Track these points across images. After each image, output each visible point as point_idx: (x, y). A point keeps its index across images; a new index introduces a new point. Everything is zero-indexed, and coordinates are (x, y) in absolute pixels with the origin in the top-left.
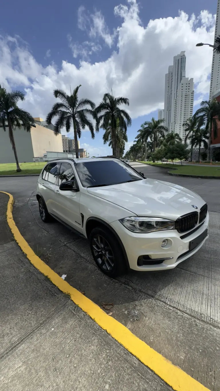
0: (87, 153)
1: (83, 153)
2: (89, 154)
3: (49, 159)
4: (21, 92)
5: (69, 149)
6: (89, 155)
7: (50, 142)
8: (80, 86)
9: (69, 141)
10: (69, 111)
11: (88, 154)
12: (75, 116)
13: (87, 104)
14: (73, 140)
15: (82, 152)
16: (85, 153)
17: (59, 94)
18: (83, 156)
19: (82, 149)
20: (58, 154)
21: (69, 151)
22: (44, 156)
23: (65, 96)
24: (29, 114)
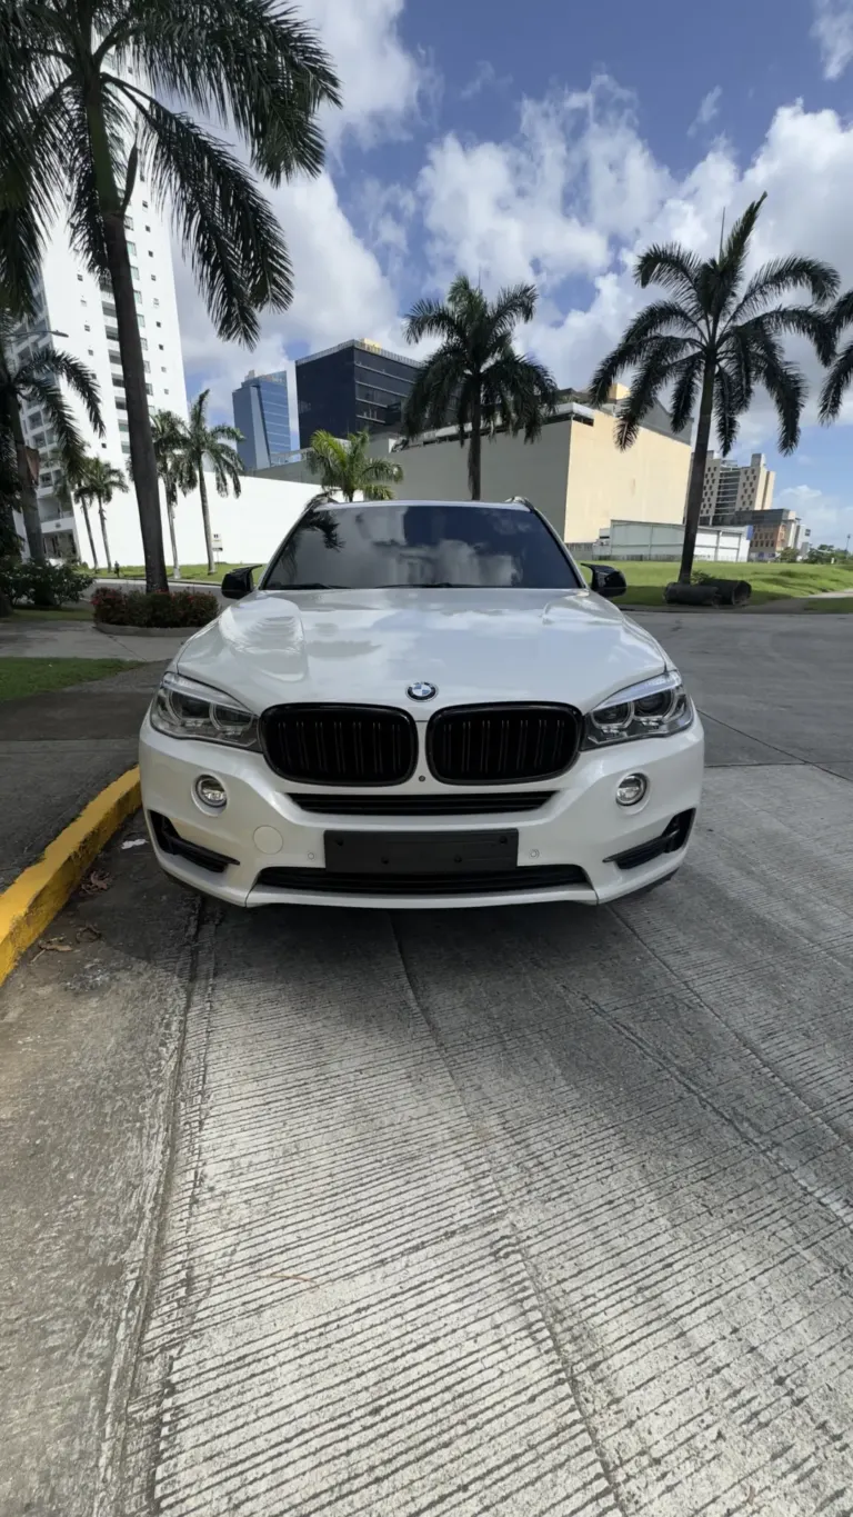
0: (798, 528)
1: (781, 530)
2: (808, 533)
3: (614, 550)
4: (530, 286)
5: (717, 512)
6: (807, 539)
7: (634, 481)
8: (765, 196)
9: (727, 474)
10: (695, 335)
11: (802, 532)
12: (719, 351)
13: (795, 283)
14: (742, 472)
15: (777, 527)
16: (788, 530)
17: (659, 265)
18: (772, 545)
19: (781, 511)
20: (656, 530)
21: (715, 518)
22: (601, 538)
23: (685, 271)
24: (545, 372)
